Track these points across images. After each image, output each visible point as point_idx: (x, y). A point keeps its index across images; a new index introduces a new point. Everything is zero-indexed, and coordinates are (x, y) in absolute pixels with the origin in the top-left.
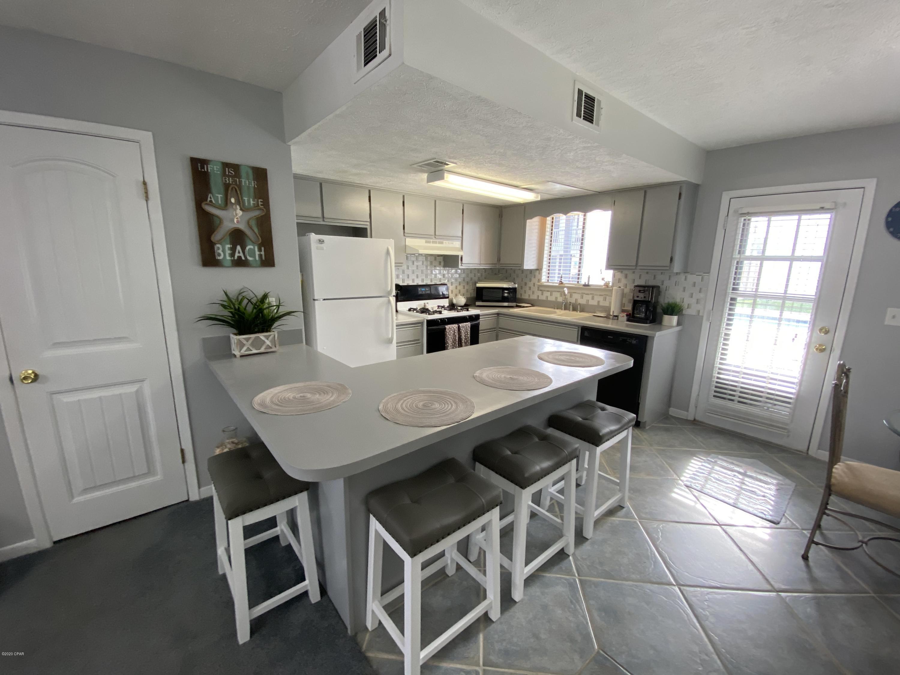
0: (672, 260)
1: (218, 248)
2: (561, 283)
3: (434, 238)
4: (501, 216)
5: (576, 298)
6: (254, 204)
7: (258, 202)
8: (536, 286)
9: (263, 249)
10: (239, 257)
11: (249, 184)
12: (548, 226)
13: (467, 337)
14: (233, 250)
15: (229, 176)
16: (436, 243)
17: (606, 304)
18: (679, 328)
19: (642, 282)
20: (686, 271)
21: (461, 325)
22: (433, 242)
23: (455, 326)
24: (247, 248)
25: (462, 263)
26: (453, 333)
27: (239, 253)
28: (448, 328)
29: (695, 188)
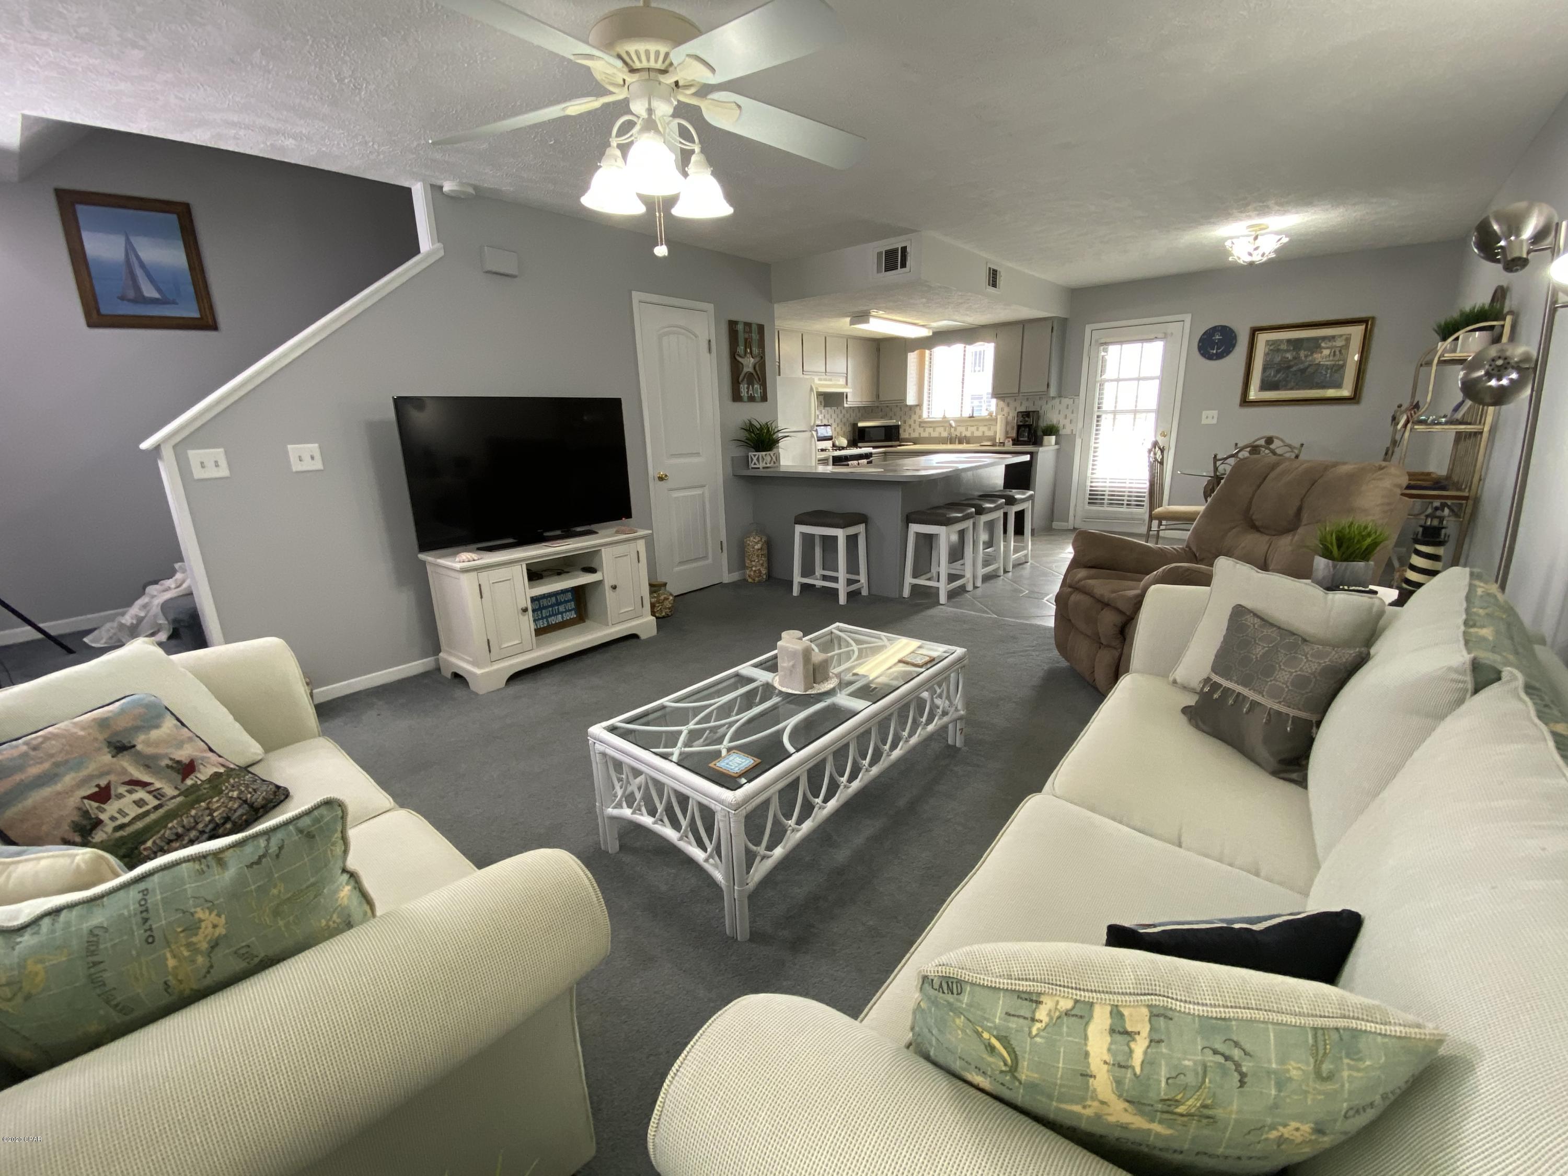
0: (1048, 385)
1: (741, 388)
2: (944, 417)
3: (825, 376)
4: (878, 350)
5: (963, 431)
6: (757, 352)
7: (759, 350)
8: (917, 423)
9: (762, 387)
10: (751, 394)
11: (755, 338)
12: (927, 359)
14: (748, 388)
15: (746, 332)
16: (826, 380)
17: (991, 433)
18: (1057, 447)
19: (1023, 409)
20: (1060, 396)
22: (824, 380)
24: (754, 387)
25: (846, 401)
27: (751, 391)
29: (1064, 322)
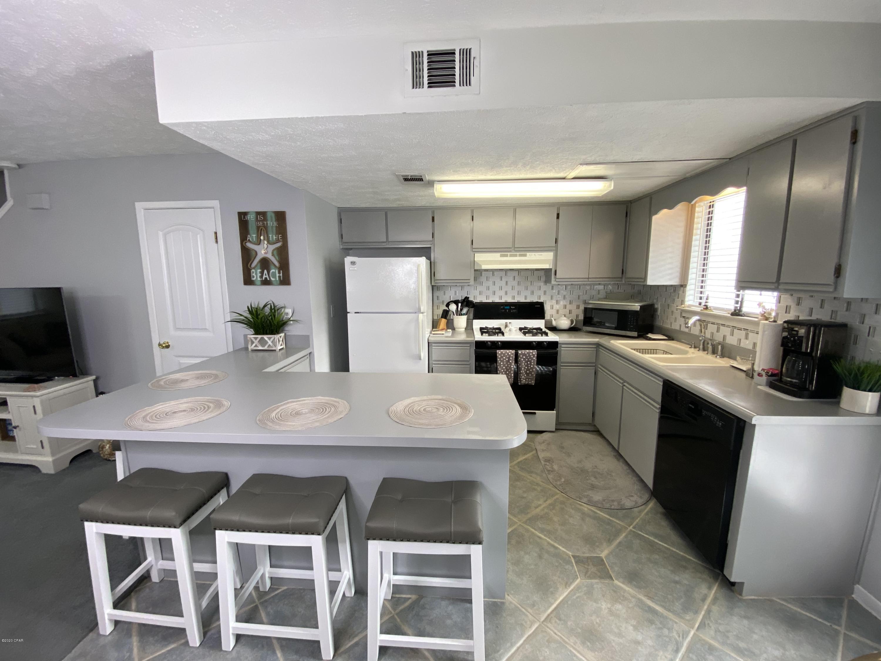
0: (838, 271)
1: (253, 272)
2: (705, 307)
3: (514, 251)
5: (724, 334)
6: (275, 239)
7: (278, 236)
9: (281, 271)
10: (266, 278)
11: (272, 225)
13: (529, 368)
14: (262, 273)
15: (260, 221)
16: (516, 256)
21: (520, 352)
22: (511, 256)
23: (510, 352)
24: (271, 272)
25: (556, 278)
26: (507, 359)
27: (266, 275)
28: (500, 353)
